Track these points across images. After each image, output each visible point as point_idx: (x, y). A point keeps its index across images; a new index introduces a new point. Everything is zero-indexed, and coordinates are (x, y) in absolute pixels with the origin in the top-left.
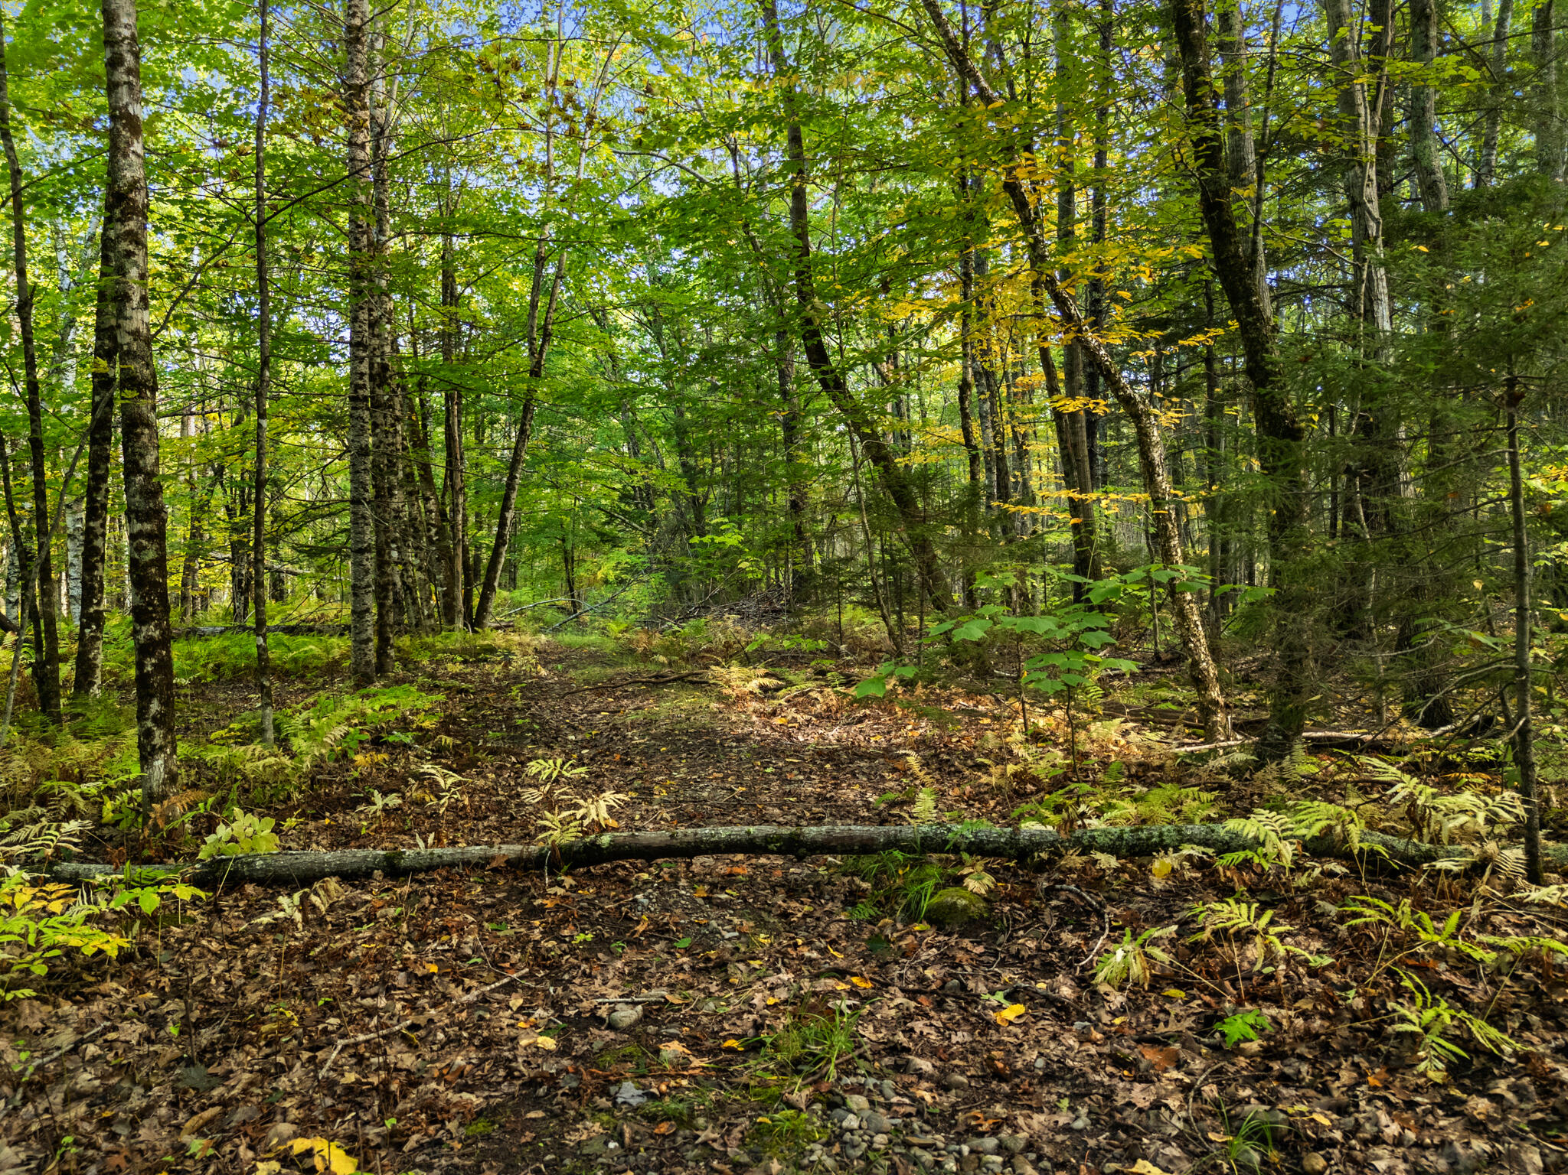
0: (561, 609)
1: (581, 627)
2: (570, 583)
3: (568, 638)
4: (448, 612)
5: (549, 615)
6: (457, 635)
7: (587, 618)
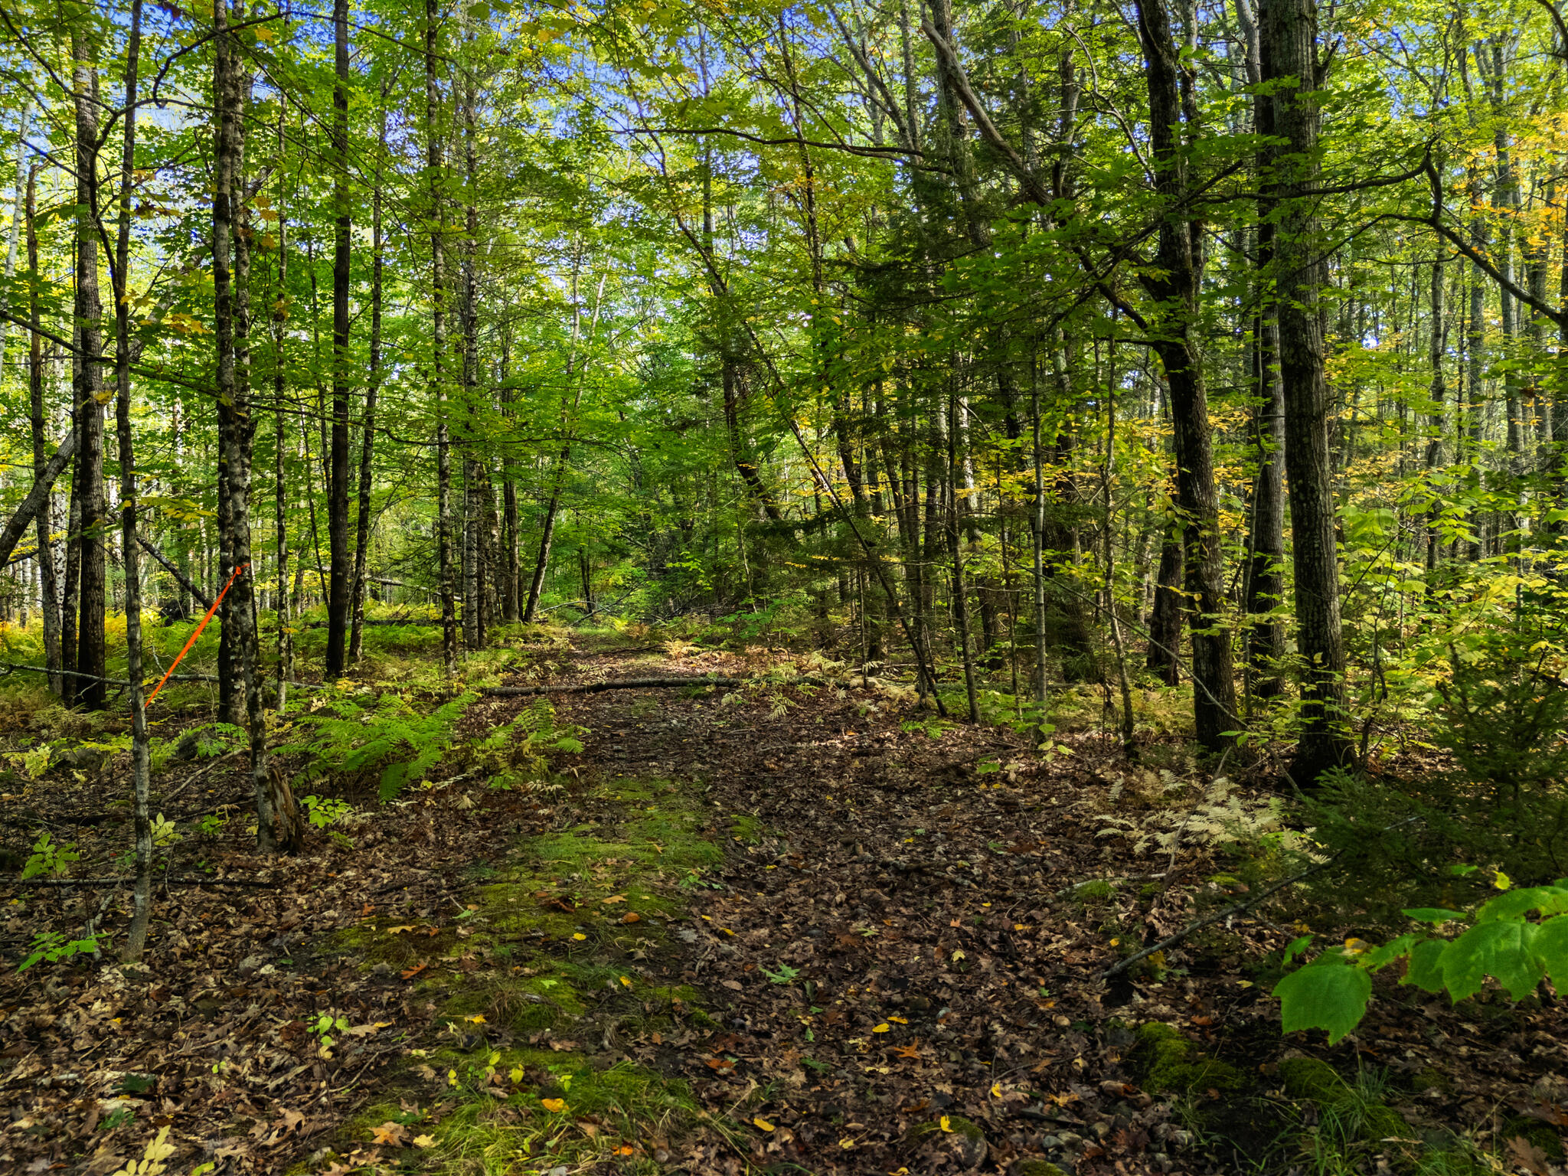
0: (579, 609)
1: (595, 622)
2: (586, 588)
3: (584, 630)
4: (508, 610)
5: (570, 613)
6: (516, 627)
7: (599, 616)
